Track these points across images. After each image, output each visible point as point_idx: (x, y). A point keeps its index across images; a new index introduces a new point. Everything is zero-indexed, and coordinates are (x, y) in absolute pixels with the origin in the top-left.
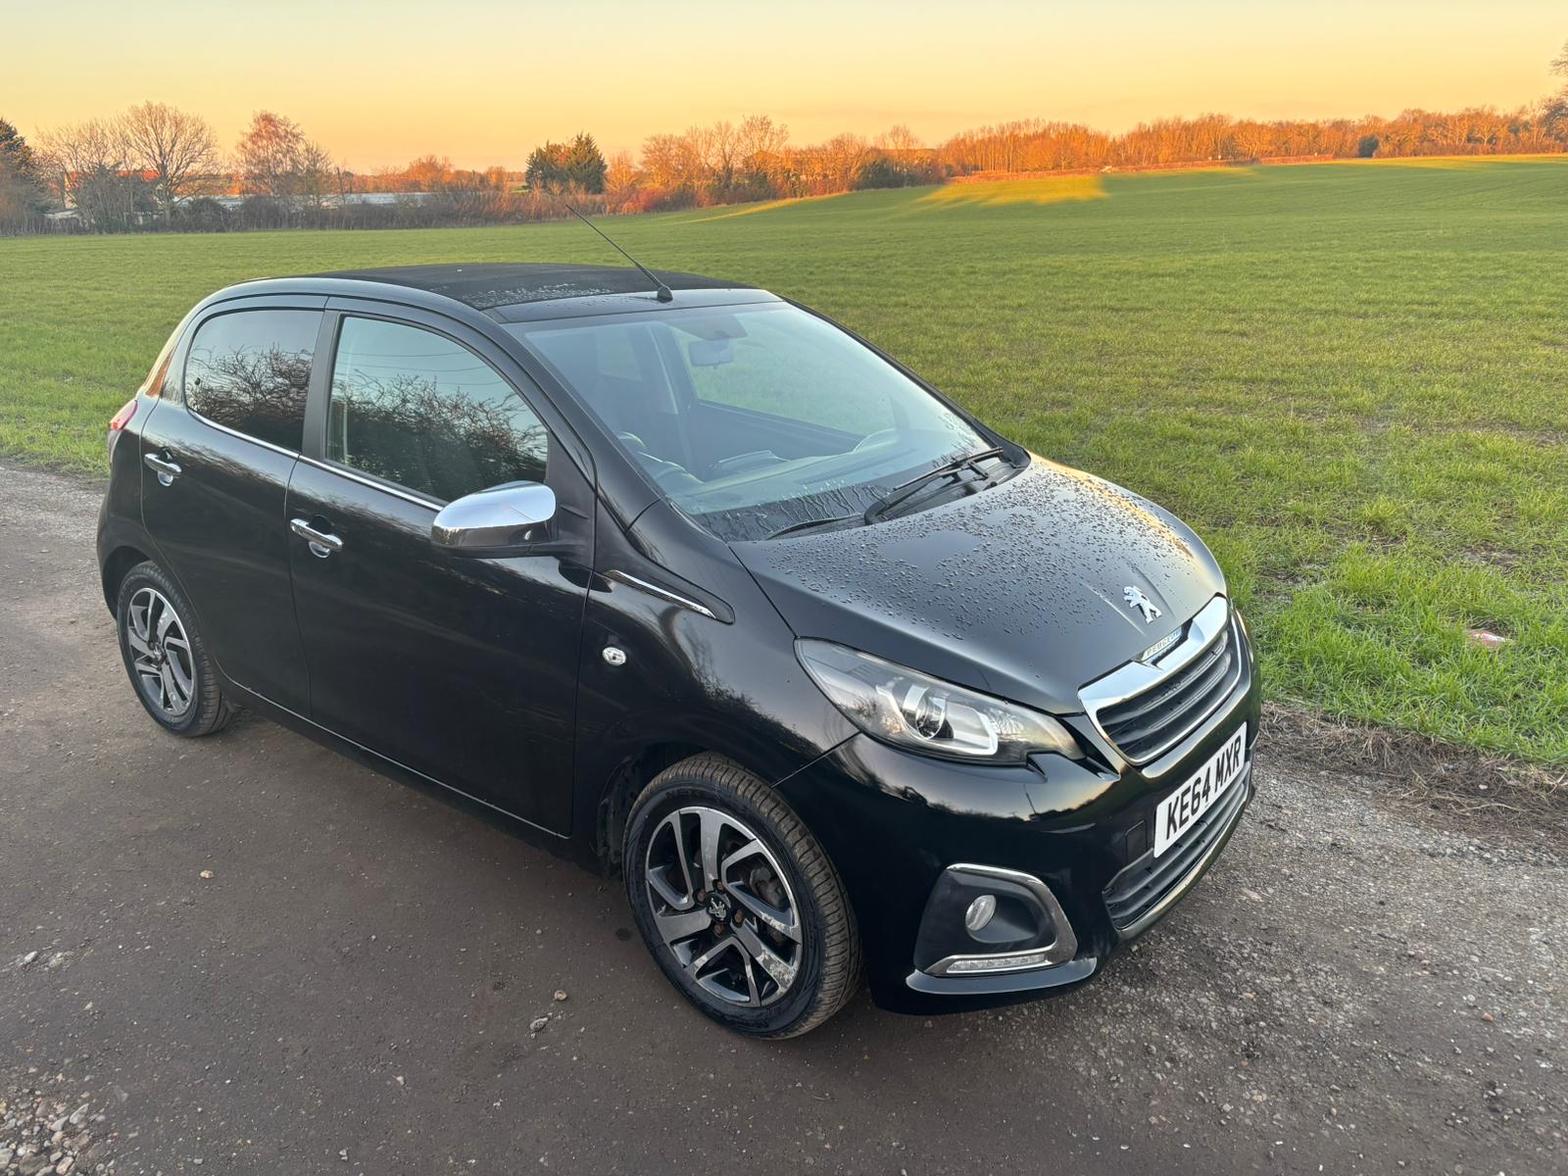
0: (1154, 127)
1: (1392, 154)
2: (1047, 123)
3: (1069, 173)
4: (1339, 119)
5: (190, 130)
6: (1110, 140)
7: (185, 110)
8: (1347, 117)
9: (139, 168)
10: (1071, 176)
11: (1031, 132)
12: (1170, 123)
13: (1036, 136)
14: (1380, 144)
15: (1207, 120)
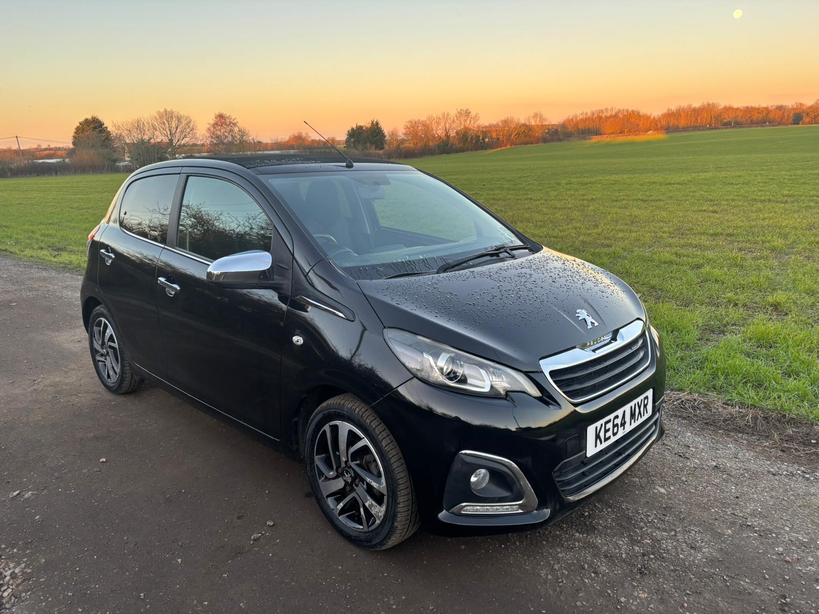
0: (676, 110)
1: (810, 123)
2: (617, 109)
3: (629, 135)
4: (780, 104)
5: (184, 122)
6: (652, 117)
7: (182, 113)
8: (784, 104)
9: (160, 141)
10: (630, 136)
11: (608, 114)
12: (685, 108)
13: (611, 117)
14: (804, 117)
15: (706, 106)
